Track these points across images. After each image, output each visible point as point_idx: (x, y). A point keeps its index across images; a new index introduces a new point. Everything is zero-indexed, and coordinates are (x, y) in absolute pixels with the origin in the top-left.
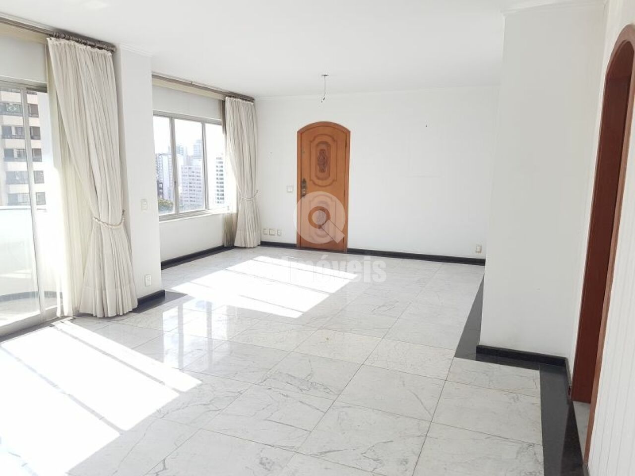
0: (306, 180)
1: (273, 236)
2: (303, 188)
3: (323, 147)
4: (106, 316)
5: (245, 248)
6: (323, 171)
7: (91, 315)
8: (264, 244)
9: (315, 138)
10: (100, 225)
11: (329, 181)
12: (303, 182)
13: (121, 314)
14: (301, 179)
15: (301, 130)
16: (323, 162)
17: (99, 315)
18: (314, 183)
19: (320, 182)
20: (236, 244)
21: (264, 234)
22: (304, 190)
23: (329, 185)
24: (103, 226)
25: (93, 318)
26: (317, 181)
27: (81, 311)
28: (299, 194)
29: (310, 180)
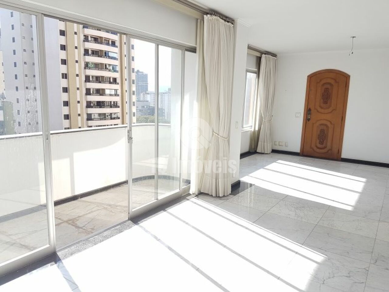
0: (312, 109)
1: (281, 147)
2: (309, 114)
3: (328, 86)
4: (218, 196)
5: (263, 153)
6: (325, 102)
7: (207, 194)
8: (274, 151)
9: (321, 80)
10: (218, 137)
11: (330, 110)
12: (309, 110)
13: (226, 195)
14: (307, 108)
15: (310, 75)
16: (326, 97)
17: (214, 195)
18: (318, 111)
19: (322, 111)
20: (258, 151)
21: (275, 145)
22: (310, 115)
23: (330, 113)
24: (220, 138)
25: (209, 196)
26: (319, 109)
27: (202, 191)
28: (305, 118)
29: (315, 109)
